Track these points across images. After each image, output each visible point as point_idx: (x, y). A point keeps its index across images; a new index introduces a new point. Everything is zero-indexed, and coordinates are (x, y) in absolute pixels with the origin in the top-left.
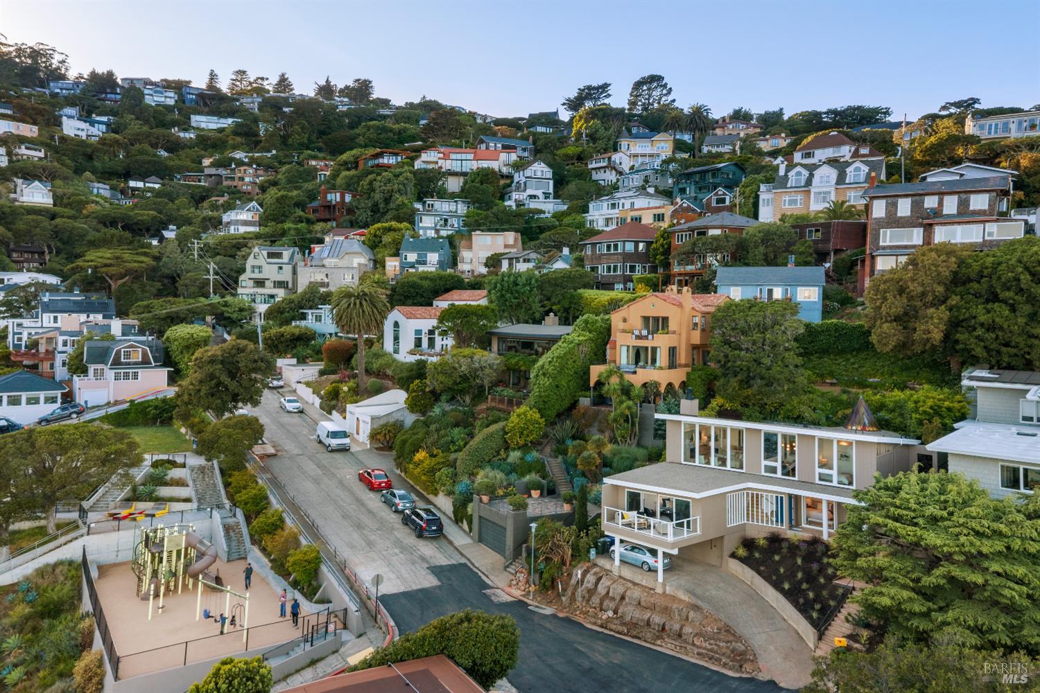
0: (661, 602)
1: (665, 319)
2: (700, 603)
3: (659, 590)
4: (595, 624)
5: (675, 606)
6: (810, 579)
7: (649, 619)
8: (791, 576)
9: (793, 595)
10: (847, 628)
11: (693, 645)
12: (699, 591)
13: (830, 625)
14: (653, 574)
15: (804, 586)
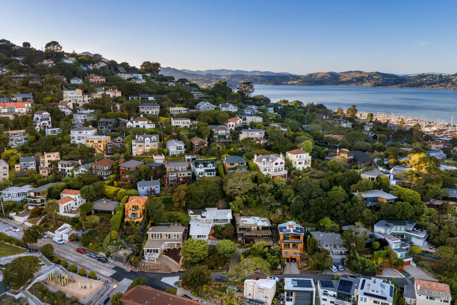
0: (156, 265)
1: (138, 206)
2: (162, 264)
4: (146, 271)
5: (159, 265)
6: (175, 255)
7: (155, 268)
10: (182, 262)
13: (179, 262)
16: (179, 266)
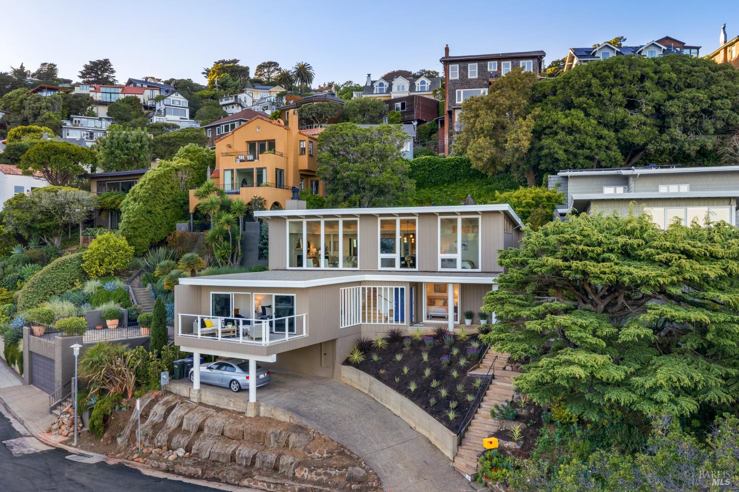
0: (251, 428)
1: (272, 142)
2: (304, 422)
3: (251, 413)
4: (158, 468)
5: (270, 431)
6: (440, 374)
7: (234, 452)
8: (417, 373)
9: (421, 397)
10: (492, 425)
11: (294, 478)
12: (303, 408)
13: (470, 424)
14: (243, 394)
15: (434, 384)
16: (460, 463)
